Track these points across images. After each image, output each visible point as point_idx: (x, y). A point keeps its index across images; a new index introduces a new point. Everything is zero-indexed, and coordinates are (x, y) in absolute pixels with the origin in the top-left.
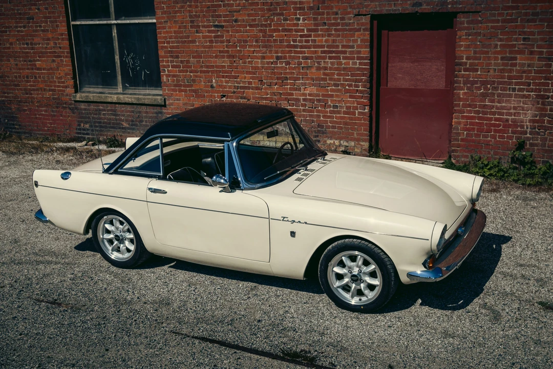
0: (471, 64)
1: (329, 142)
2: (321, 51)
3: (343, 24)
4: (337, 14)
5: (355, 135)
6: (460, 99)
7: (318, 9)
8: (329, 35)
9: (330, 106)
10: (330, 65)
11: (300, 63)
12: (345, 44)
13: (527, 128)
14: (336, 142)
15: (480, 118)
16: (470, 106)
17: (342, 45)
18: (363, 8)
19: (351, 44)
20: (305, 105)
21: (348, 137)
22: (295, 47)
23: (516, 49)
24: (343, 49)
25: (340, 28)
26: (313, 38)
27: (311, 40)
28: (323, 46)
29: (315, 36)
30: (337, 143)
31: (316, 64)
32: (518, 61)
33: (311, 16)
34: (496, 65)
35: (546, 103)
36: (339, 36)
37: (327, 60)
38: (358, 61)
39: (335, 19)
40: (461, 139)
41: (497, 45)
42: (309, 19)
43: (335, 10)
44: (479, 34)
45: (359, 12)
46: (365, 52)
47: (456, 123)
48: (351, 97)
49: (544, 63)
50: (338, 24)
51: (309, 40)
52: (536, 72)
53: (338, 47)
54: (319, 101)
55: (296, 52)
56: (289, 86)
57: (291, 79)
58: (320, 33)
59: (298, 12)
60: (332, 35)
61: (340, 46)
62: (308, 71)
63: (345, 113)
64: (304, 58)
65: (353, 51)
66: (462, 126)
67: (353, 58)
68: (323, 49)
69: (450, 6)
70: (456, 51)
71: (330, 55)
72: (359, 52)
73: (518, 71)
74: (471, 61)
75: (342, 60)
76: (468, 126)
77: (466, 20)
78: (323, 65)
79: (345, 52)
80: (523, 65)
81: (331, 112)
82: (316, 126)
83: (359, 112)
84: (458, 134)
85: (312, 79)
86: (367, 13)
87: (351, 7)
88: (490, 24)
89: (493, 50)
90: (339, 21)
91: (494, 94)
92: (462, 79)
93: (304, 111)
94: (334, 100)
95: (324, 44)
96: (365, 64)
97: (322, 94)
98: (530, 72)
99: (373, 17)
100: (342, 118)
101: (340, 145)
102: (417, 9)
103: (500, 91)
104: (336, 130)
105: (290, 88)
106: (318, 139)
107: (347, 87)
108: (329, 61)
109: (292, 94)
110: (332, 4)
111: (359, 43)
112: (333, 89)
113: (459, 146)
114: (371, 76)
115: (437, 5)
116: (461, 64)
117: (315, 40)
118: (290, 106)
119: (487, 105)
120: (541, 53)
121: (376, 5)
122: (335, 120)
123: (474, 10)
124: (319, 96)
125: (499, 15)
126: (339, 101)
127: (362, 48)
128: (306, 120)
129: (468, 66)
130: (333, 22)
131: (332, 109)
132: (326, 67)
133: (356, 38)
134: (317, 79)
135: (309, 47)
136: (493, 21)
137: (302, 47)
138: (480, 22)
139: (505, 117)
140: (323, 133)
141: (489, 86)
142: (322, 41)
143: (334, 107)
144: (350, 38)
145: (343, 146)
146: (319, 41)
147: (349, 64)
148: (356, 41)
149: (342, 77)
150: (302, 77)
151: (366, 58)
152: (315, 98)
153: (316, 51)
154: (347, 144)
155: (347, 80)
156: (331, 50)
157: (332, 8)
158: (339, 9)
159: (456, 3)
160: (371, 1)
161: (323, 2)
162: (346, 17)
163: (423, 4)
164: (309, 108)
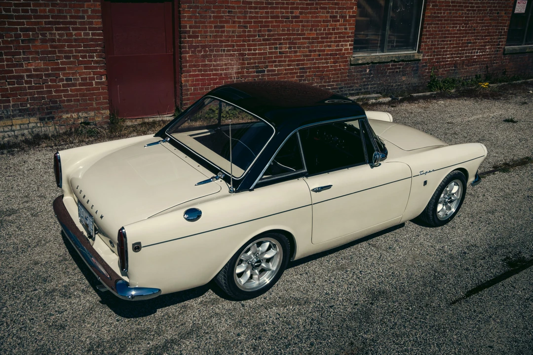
0: (193, 32)
1: (65, 116)
2: (45, 22)
5: (94, 105)
6: (187, 62)
8: (54, 5)
9: (62, 80)
10: (58, 37)
11: (18, 36)
12: (73, 14)
13: (234, 78)
14: (73, 115)
15: (202, 75)
16: (195, 66)
17: (70, 16)
19: (81, 14)
20: (30, 82)
21: (86, 108)
22: (11, 17)
23: (224, 19)
24: (72, 20)
27: (31, 9)
28: (48, 17)
29: (35, 5)
30: (75, 115)
31: (40, 36)
32: (225, 29)
34: (211, 32)
35: (245, 59)
37: (55, 32)
38: (90, 32)
40: (190, 93)
41: (210, 16)
44: (197, 7)
46: (98, 22)
47: (185, 81)
48: (86, 68)
49: (242, 30)
51: (28, 9)
52: (238, 36)
53: (65, 17)
54: (47, 75)
55: (10, 23)
56: (5, 63)
57: (6, 54)
60: (57, 4)
61: (68, 17)
62: (31, 45)
63: (80, 85)
64: (22, 30)
65: (84, 22)
66: (190, 83)
67: (85, 29)
68: (47, 20)
70: (181, 22)
71: (57, 26)
72: (91, 23)
73: (226, 36)
74: (193, 30)
75: (71, 31)
76: (195, 82)
78: (48, 37)
79: (75, 23)
80: (229, 32)
81: (64, 86)
82: (48, 102)
83: (96, 82)
84: (188, 90)
85: (37, 53)
89: (208, 20)
91: (211, 55)
92: (187, 45)
93: (30, 88)
94: (67, 73)
95: (48, 14)
96: (99, 35)
97: (51, 68)
98: (233, 36)
100: (77, 90)
101: (79, 117)
103: (215, 53)
104: (73, 103)
105: (6, 64)
106: (51, 115)
107: (80, 59)
108: (57, 32)
109: (12, 72)
111: (90, 13)
112: (64, 61)
113: (189, 99)
114: (105, 46)
116: (186, 32)
117: (36, 10)
118: (9, 85)
119: (207, 64)
120: (240, 22)
122: (70, 93)
124: (47, 70)
126: (73, 74)
127: (94, 19)
128: (34, 97)
129: (191, 34)
131: (65, 82)
132: (53, 39)
133: (85, 8)
134: (43, 53)
135: (29, 17)
137: (18, 17)
139: (220, 72)
140: (57, 108)
141: (207, 49)
142: (45, 11)
143: (67, 80)
144: (78, 9)
145: (81, 118)
146: (41, 11)
147: (81, 36)
148: (86, 11)
149: (74, 49)
150: (23, 52)
151: (99, 29)
152: (43, 73)
153: (38, 21)
154: (86, 115)
155: (80, 52)
156: (57, 21)
164: (36, 84)
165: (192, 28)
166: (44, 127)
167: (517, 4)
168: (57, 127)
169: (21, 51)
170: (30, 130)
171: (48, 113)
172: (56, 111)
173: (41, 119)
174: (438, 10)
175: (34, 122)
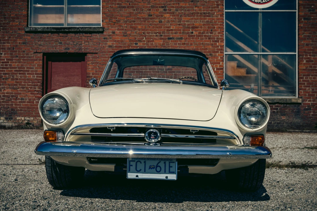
0: (94, 77)
1: (18, 118)
3: (27, 57)
4: (24, 52)
5: (34, 114)
7: (13, 49)
8: (19, 62)
10: (19, 77)
11: (1, 77)
12: (28, 67)
14: (22, 118)
17: (27, 67)
18: (39, 49)
19: (32, 67)
20: (3, 99)
21: (29, 115)
24: (27, 69)
25: (25, 59)
26: (10, 64)
27: (9, 64)
28: (16, 68)
29: (11, 63)
30: (23, 118)
31: (11, 77)
33: (9, 52)
36: (25, 63)
37: (18, 75)
38: (36, 75)
39: (23, 54)
42: (8, 54)
43: (23, 50)
44: (98, 63)
45: (36, 51)
46: (40, 71)
48: (31, 94)
50: (25, 57)
53: (24, 68)
54: (12, 96)
58: (14, 61)
59: (1, 50)
60: (21, 62)
62: (6, 81)
63: (28, 102)
64: (3, 74)
65: (33, 70)
67: (33, 74)
68: (15, 69)
69: (83, 50)
70: (87, 71)
71: (20, 72)
72: (37, 71)
74: (95, 75)
75: (26, 75)
77: (91, 56)
78: (15, 77)
79: (29, 71)
81: (19, 102)
82: (10, 110)
83: (36, 102)
85: (9, 85)
86: (41, 52)
87: (32, 49)
88: (102, 59)
90: (25, 55)
93: (3, 102)
94: (21, 96)
95: (16, 66)
96: (40, 77)
97: (14, 93)
99: (44, 54)
100: (26, 105)
101: (25, 120)
102: (68, 51)
104: (23, 111)
106: (11, 117)
107: (29, 89)
108: (19, 75)
110: (22, 47)
111: (36, 66)
112: (21, 90)
114: (43, 83)
115: (77, 50)
116: (89, 77)
117: (11, 65)
121: (46, 48)
122: (22, 106)
123: (95, 52)
124: (12, 93)
125: (106, 55)
126: (25, 96)
127: (38, 69)
128: (4, 107)
130: (22, 55)
131: (20, 100)
132: (17, 78)
133: (35, 64)
135: (8, 68)
136: (104, 57)
137: (2, 68)
138: (98, 58)
140: (15, 114)
142: (15, 65)
143: (21, 99)
144: (31, 64)
145: (26, 120)
146: (13, 65)
147: (30, 77)
148: (35, 65)
149: (26, 84)
150: (3, 84)
151: (40, 74)
152: (10, 95)
153: (11, 70)
154: (29, 119)
155: (29, 85)
156: (20, 70)
157: (21, 49)
158: (25, 50)
159: (86, 49)
160: (43, 46)
161: (17, 46)
162: (29, 53)
163: (70, 48)
164: (6, 100)
165: (94, 75)
166: (7, 123)
168: (13, 123)
171: (10, 116)
172: (14, 115)
173: (6, 119)
174: (313, 64)
175: (2, 119)
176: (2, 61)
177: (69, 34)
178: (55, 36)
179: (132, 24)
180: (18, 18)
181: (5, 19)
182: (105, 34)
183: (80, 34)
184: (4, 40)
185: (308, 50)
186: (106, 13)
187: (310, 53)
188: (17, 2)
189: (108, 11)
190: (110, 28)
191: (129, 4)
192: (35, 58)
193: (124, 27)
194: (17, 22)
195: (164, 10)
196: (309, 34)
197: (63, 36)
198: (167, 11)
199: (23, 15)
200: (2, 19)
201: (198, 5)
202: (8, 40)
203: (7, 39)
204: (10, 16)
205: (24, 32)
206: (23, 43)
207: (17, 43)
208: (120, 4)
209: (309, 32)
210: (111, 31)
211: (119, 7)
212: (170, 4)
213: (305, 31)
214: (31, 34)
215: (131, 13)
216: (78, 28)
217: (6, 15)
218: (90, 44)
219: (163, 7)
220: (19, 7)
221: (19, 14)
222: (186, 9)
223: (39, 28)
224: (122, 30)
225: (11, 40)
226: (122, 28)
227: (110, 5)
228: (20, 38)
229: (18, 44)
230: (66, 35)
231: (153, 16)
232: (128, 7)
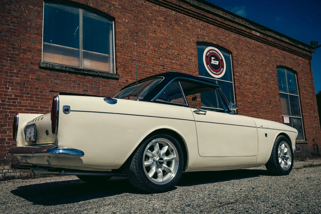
2: (25, 109)
3: (42, 95)
4: (37, 89)
7: (24, 84)
8: (31, 100)
11: (7, 115)
12: (42, 106)
17: (40, 107)
18: (55, 88)
19: (47, 106)
22: (5, 105)
24: (41, 109)
25: (39, 97)
26: (18, 101)
28: (27, 106)
29: (20, 100)
33: (18, 88)
36: (39, 101)
39: (36, 92)
42: (17, 89)
43: (36, 87)
45: (52, 90)
50: (38, 95)
51: (16, 102)
53: (37, 107)
55: (3, 108)
58: (24, 98)
59: (8, 84)
60: (34, 100)
65: (48, 110)
68: (26, 108)
69: (101, 94)
79: (43, 111)
86: (57, 91)
87: (47, 87)
90: (39, 93)
99: (61, 94)
102: (86, 93)
115: (95, 92)
117: (21, 102)
121: (63, 88)
130: (34, 93)
133: (50, 103)
135: (16, 106)
137: (9, 105)
142: (26, 103)
144: (46, 103)
146: (24, 103)
153: (21, 108)
156: (32, 109)
157: (34, 85)
158: (39, 87)
159: (104, 93)
160: (60, 85)
161: (28, 81)
162: (44, 92)
163: (89, 91)
164: (13, 144)
166: (13, 172)
167: (284, 119)
168: (22, 173)
169: (7, 124)
170: (3, 174)
175: (7, 168)
176: (8, 97)
177: (87, 77)
178: (73, 77)
179: (141, 75)
180: (30, 52)
181: (14, 49)
182: (120, 81)
183: (98, 78)
184: (12, 73)
185: (242, 108)
186: (120, 62)
187: (242, 110)
188: (29, 34)
189: (121, 61)
190: (124, 76)
191: (139, 59)
192: (50, 97)
193: (135, 77)
194: (29, 55)
195: (164, 68)
196: (240, 98)
197: (81, 78)
198: (165, 70)
199: (37, 49)
200: (9, 49)
201: (185, 69)
202: (18, 74)
203: (15, 71)
204: (20, 46)
205: (38, 67)
206: (37, 79)
207: (29, 78)
208: (131, 57)
209: (240, 97)
210: (125, 79)
211: (131, 59)
212: (167, 64)
213: (239, 96)
214: (46, 71)
215: (140, 66)
216: (97, 72)
217: (15, 46)
218: (107, 89)
219: (162, 66)
220: (32, 40)
221: (32, 47)
222: (177, 70)
223: (56, 65)
224: (134, 79)
225: (21, 74)
226: (133, 78)
227: (123, 56)
228: (33, 73)
229: (30, 80)
230: (84, 77)
231: (156, 71)
232: (137, 61)
